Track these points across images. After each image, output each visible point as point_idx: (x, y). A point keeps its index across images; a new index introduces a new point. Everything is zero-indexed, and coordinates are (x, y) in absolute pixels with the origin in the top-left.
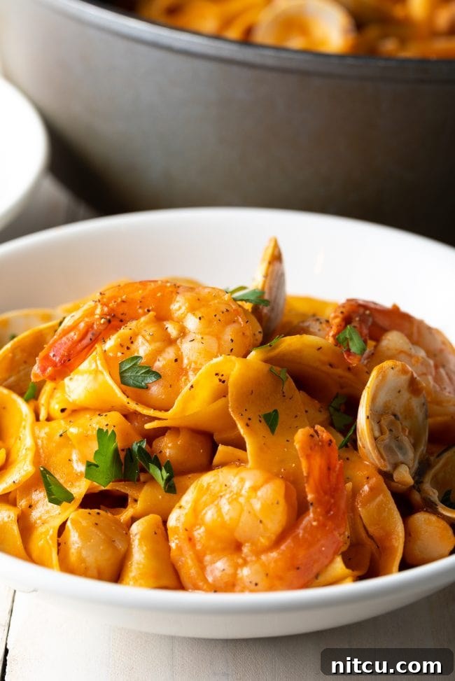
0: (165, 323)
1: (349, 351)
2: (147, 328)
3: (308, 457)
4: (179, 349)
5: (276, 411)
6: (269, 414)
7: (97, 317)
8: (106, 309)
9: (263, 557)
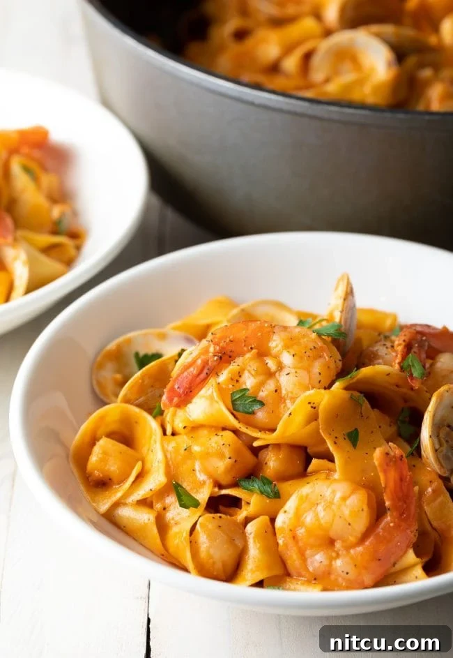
0: (265, 358)
1: (411, 375)
2: (251, 363)
3: (385, 472)
4: (278, 381)
5: (356, 429)
6: (351, 432)
7: (211, 354)
8: (218, 348)
9: (352, 551)
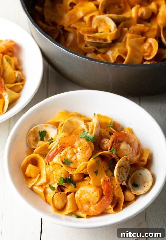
0: (73, 149)
1: (113, 153)
2: (69, 151)
3: (104, 186)
4: (76, 156)
5: (97, 170)
6: (96, 171)
7: (58, 147)
8: (60, 145)
9: (95, 206)
